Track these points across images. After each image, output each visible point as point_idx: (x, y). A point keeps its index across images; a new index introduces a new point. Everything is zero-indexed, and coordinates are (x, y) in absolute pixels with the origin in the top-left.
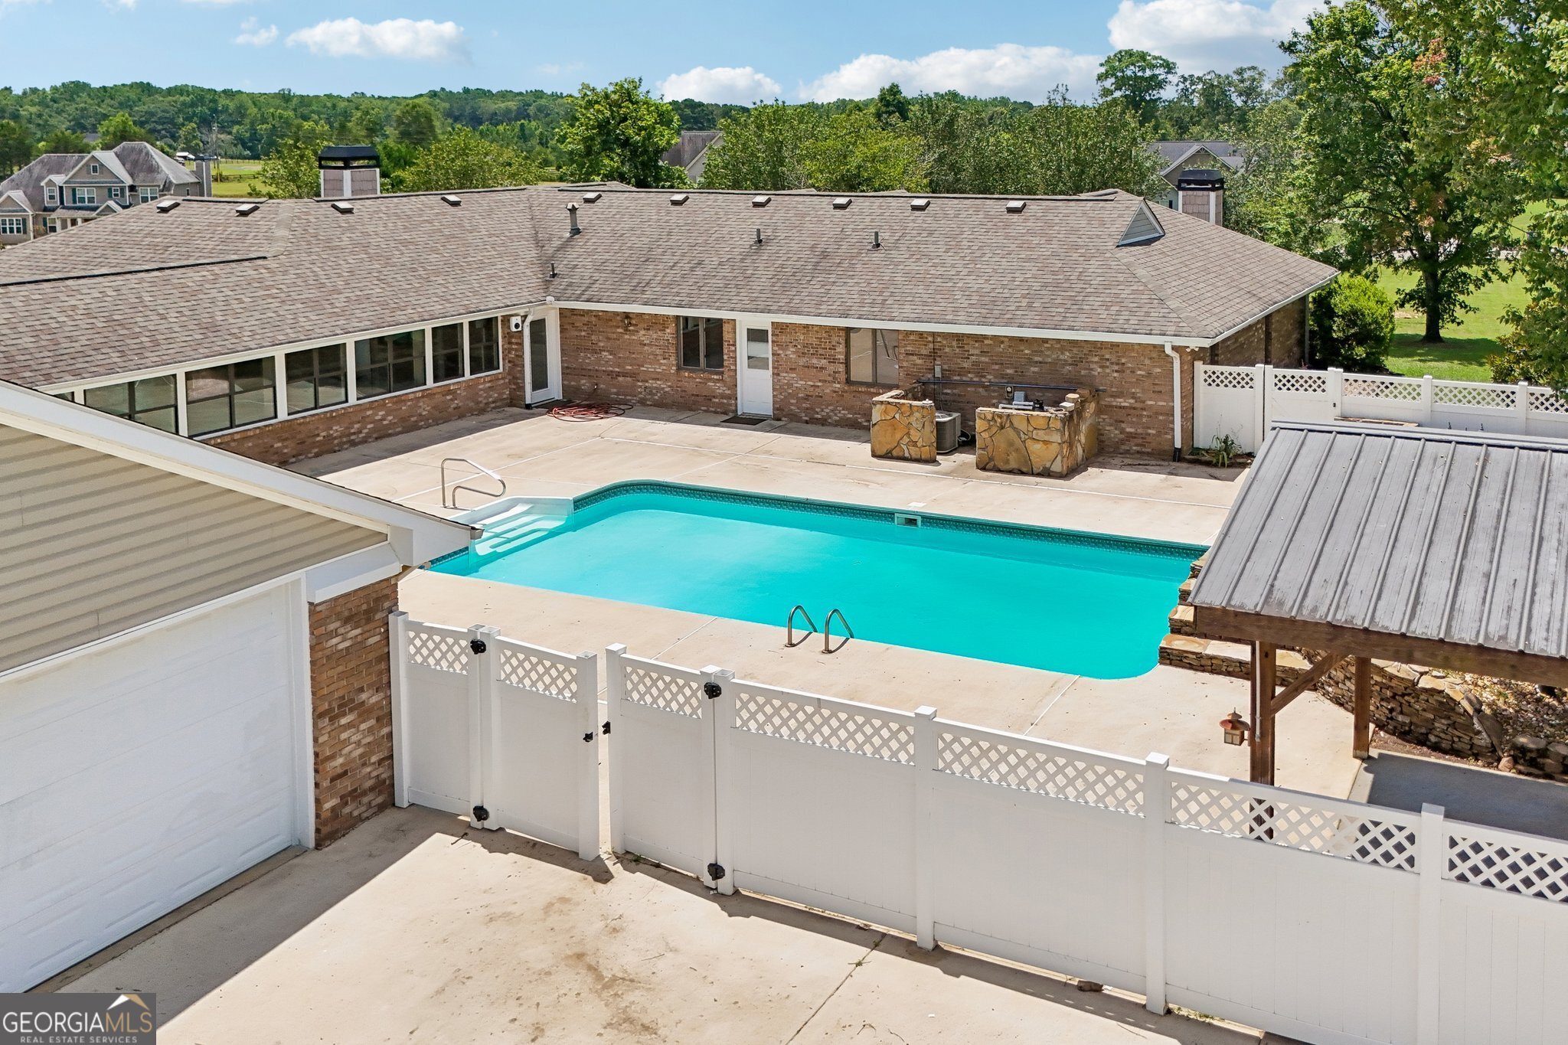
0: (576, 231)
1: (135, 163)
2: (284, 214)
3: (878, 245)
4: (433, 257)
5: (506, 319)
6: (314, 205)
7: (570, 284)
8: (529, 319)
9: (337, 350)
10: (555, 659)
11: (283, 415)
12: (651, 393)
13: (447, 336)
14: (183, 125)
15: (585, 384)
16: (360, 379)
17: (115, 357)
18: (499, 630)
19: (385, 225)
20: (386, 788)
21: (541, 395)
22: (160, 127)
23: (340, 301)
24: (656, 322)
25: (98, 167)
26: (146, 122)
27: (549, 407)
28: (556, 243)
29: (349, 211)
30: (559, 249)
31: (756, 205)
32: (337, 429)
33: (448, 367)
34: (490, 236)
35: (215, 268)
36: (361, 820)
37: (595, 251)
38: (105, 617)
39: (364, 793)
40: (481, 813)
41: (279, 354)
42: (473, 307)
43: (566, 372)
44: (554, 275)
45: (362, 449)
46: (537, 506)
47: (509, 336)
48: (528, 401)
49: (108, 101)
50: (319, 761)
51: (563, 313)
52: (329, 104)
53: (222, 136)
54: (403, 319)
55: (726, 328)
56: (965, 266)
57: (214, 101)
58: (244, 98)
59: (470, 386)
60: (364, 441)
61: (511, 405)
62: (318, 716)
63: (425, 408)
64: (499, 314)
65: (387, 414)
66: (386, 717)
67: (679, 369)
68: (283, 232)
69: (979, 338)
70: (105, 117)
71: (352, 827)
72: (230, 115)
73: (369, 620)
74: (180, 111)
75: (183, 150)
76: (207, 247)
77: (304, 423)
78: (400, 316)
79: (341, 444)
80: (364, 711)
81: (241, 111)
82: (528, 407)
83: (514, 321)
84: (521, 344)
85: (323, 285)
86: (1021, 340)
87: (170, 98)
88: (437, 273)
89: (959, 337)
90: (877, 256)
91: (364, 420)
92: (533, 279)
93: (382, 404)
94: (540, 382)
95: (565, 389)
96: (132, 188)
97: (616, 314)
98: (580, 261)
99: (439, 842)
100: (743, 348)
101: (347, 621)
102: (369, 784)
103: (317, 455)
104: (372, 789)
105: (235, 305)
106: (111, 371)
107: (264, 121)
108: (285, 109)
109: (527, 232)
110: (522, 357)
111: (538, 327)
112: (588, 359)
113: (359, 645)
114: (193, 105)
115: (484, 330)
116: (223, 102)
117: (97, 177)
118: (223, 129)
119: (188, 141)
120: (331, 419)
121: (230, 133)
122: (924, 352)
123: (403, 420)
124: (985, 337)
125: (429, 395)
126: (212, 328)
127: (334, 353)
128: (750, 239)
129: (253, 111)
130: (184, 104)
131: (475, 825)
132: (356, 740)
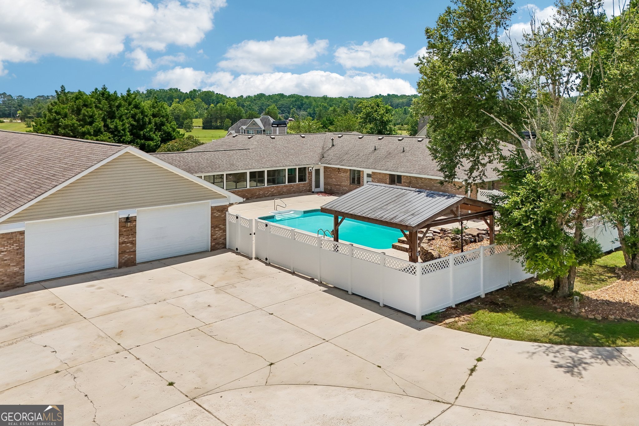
0: (333, 145)
1: (265, 123)
2: (257, 138)
3: (404, 151)
4: (292, 151)
5: (308, 168)
6: (266, 136)
7: (326, 160)
8: (314, 168)
9: (263, 172)
10: (246, 219)
11: (248, 187)
12: (344, 191)
13: (291, 171)
14: (292, 108)
15: (329, 187)
16: (269, 181)
17: (210, 169)
18: (241, 215)
19: (282, 142)
20: (225, 244)
21: (317, 190)
22: (285, 109)
23: (264, 160)
24: (345, 171)
25: (255, 124)
26: (281, 108)
27: (318, 193)
28: (327, 148)
29: (274, 138)
30: (328, 150)
31: (379, 139)
32: (261, 192)
33: (292, 179)
34: (310, 146)
35: (237, 151)
36: (219, 249)
37: (335, 151)
38: (176, 201)
39: (220, 244)
40: (237, 249)
41: (248, 172)
42: (298, 164)
43: (325, 184)
44: (323, 157)
45: (267, 198)
46: (296, 212)
47: (309, 173)
48: (313, 191)
49: (270, 100)
50: (212, 236)
51: (325, 168)
52: (339, 101)
53: (304, 113)
54: (278, 166)
55: (361, 173)
56: (423, 158)
57: (302, 100)
58: (311, 99)
59: (297, 185)
60: (268, 196)
61: (309, 191)
62: (212, 227)
63: (285, 190)
64: (307, 166)
65: (275, 190)
66: (225, 231)
67: (350, 184)
68: (256, 143)
69: (421, 178)
70: (269, 106)
71: (217, 249)
72: (307, 105)
73: (222, 212)
74: (291, 104)
75: (291, 118)
76: (240, 146)
77: (253, 190)
78: (278, 165)
79: (262, 196)
80: (221, 229)
81: (310, 104)
82: (313, 192)
83: (310, 169)
84: (312, 175)
85: (261, 156)
86: (431, 179)
87: (289, 99)
88: (291, 155)
89: (416, 178)
90: (402, 154)
91: (268, 191)
92: (317, 157)
93: (273, 187)
94: (317, 186)
95: (325, 188)
96: (264, 131)
97: (336, 168)
98: (331, 154)
99: (230, 254)
100: (365, 178)
101: (218, 211)
102: (221, 243)
103: (256, 198)
104: (222, 244)
105: (239, 160)
106: (209, 172)
107: (317, 107)
108: (324, 103)
109: (321, 145)
110: (312, 178)
111: (317, 171)
112: (330, 181)
113: (220, 216)
114: (296, 101)
115: (303, 170)
116: (305, 100)
117: (254, 127)
118: (304, 110)
119: (293, 114)
120: (260, 189)
121: (307, 111)
122: (408, 182)
123: (279, 192)
124: (422, 178)
125: (286, 186)
126: (233, 165)
127: (261, 173)
128: (373, 148)
129: (314, 103)
130: (293, 101)
131: (236, 251)
132: (219, 234)
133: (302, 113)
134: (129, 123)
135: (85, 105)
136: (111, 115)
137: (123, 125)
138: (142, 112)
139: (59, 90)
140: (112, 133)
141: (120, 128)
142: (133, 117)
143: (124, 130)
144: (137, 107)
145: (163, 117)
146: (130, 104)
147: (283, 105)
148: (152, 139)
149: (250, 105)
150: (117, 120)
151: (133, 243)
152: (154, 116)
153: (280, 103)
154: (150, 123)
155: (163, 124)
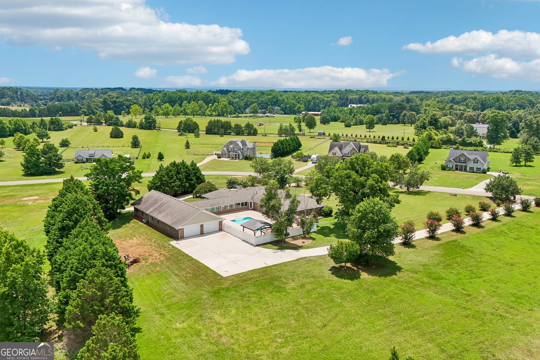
0: (257, 193)
1: (243, 144)
4: (243, 196)
9: (233, 204)
10: (227, 225)
17: (217, 205)
19: (240, 192)
20: (222, 229)
23: (233, 200)
25: (237, 145)
29: (237, 191)
30: (255, 195)
32: (233, 210)
35: (225, 197)
38: (211, 220)
41: (228, 205)
42: (245, 201)
44: (253, 198)
48: (249, 209)
50: (219, 227)
51: (253, 202)
57: (277, 98)
59: (244, 207)
60: (235, 211)
61: (247, 209)
63: (240, 209)
65: (237, 209)
68: (231, 194)
71: (220, 230)
72: (281, 101)
73: (221, 222)
76: (226, 194)
77: (230, 210)
78: (238, 202)
81: (283, 100)
83: (249, 202)
94: (251, 207)
96: (243, 149)
97: (256, 203)
105: (226, 201)
107: (288, 104)
108: (294, 100)
110: (249, 205)
112: (255, 206)
126: (224, 203)
129: (286, 100)
130: (270, 98)
131: (224, 231)
132: (221, 227)
133: (277, 108)
134: (184, 175)
135: (170, 171)
136: (178, 173)
137: (183, 176)
138: (189, 170)
139: (160, 165)
140: (179, 180)
141: (181, 178)
142: (186, 172)
143: (183, 178)
144: (186, 168)
145: (196, 170)
146: (184, 166)
147: (263, 101)
148: (192, 180)
149: (238, 102)
150: (180, 175)
151: (203, 230)
152: (193, 170)
153: (261, 99)
154: (192, 173)
155: (196, 173)
